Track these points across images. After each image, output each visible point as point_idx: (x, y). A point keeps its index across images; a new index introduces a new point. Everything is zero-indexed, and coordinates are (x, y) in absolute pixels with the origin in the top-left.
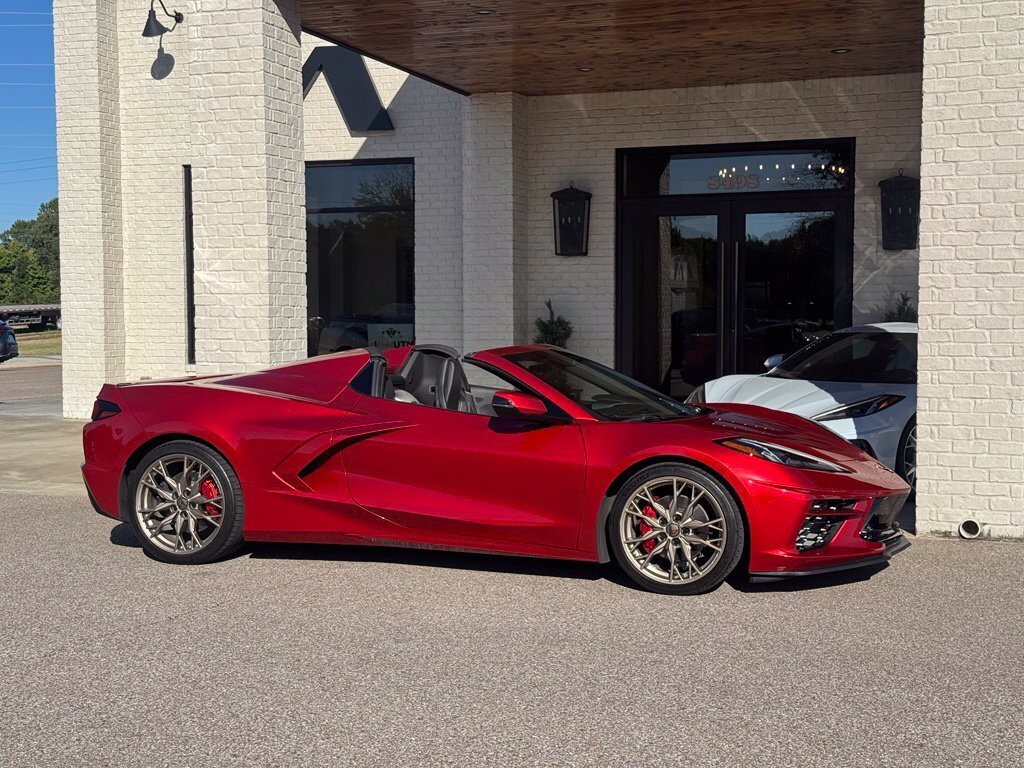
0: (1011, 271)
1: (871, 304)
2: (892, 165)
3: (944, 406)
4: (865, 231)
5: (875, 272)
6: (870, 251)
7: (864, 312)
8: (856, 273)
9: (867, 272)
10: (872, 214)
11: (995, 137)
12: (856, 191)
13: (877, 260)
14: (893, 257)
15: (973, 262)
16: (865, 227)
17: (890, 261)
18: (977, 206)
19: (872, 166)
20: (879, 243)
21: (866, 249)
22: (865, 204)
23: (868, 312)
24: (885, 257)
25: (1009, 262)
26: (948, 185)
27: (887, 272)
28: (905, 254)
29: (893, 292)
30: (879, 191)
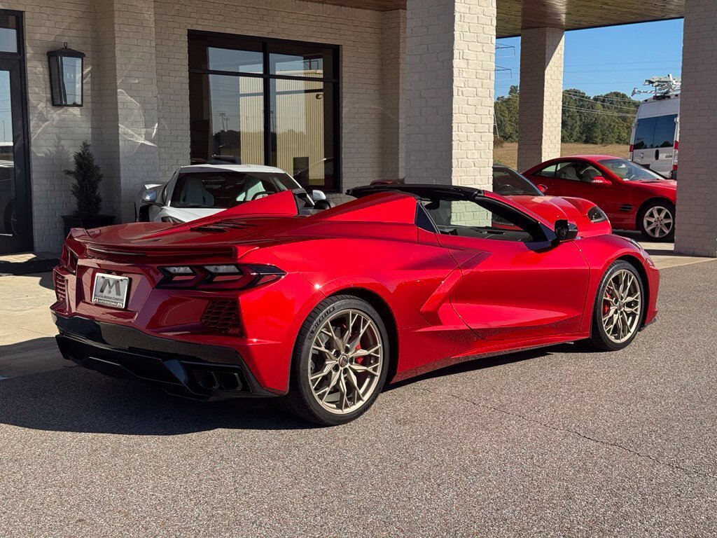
0: (487, 131)
1: (45, 149)
2: (52, 38)
3: (462, 219)
4: (37, 90)
5: (46, 123)
6: (41, 106)
7: (40, 155)
8: (32, 124)
9: (41, 123)
10: (41, 76)
11: (483, 46)
12: (28, 56)
13: (47, 114)
14: (59, 112)
15: (473, 125)
16: (37, 87)
17: (56, 115)
18: (475, 90)
19: (38, 37)
20: (47, 100)
21: (38, 104)
22: (35, 67)
23: (43, 155)
24: (52, 111)
25: (487, 126)
26: (465, 75)
27: (55, 122)
28: (67, 110)
29: (60, 140)
30: (46, 58)
